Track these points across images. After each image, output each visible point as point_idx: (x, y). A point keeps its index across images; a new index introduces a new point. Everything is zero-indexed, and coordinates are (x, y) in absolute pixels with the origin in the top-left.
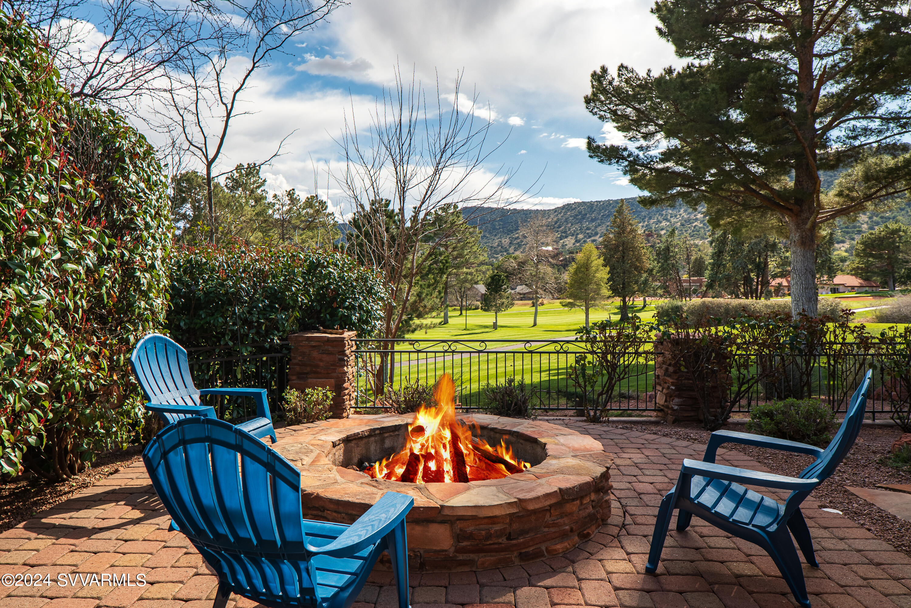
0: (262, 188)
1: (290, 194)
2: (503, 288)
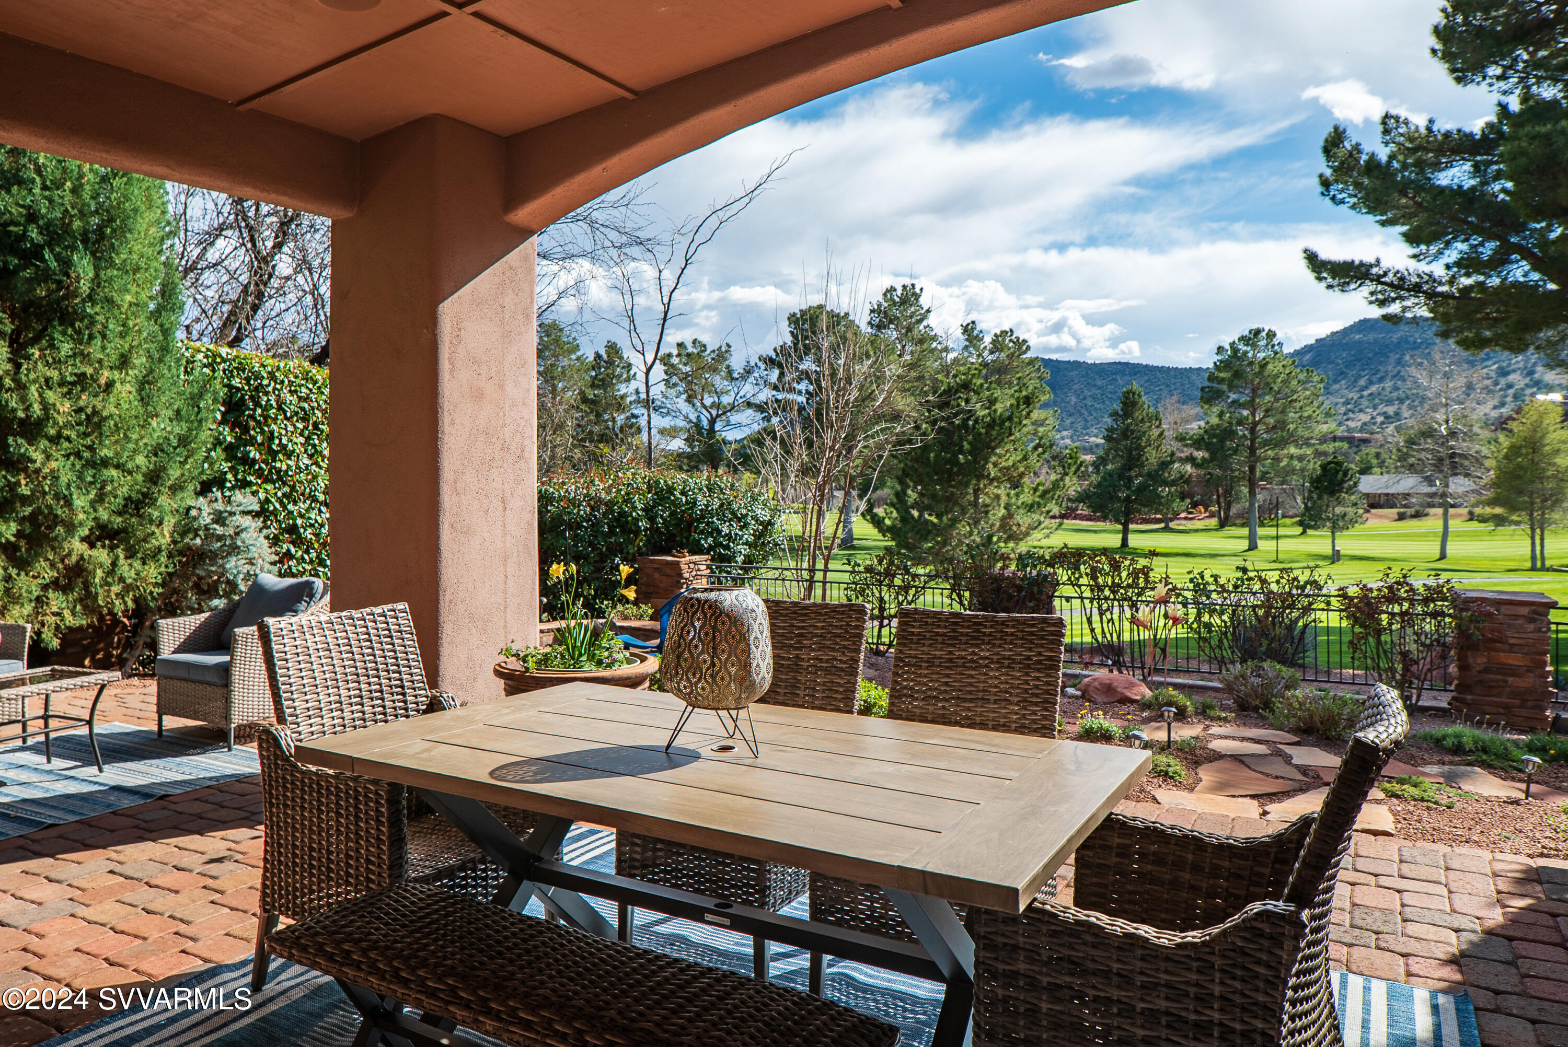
0: (925, 323)
1: (969, 330)
2: (1346, 485)
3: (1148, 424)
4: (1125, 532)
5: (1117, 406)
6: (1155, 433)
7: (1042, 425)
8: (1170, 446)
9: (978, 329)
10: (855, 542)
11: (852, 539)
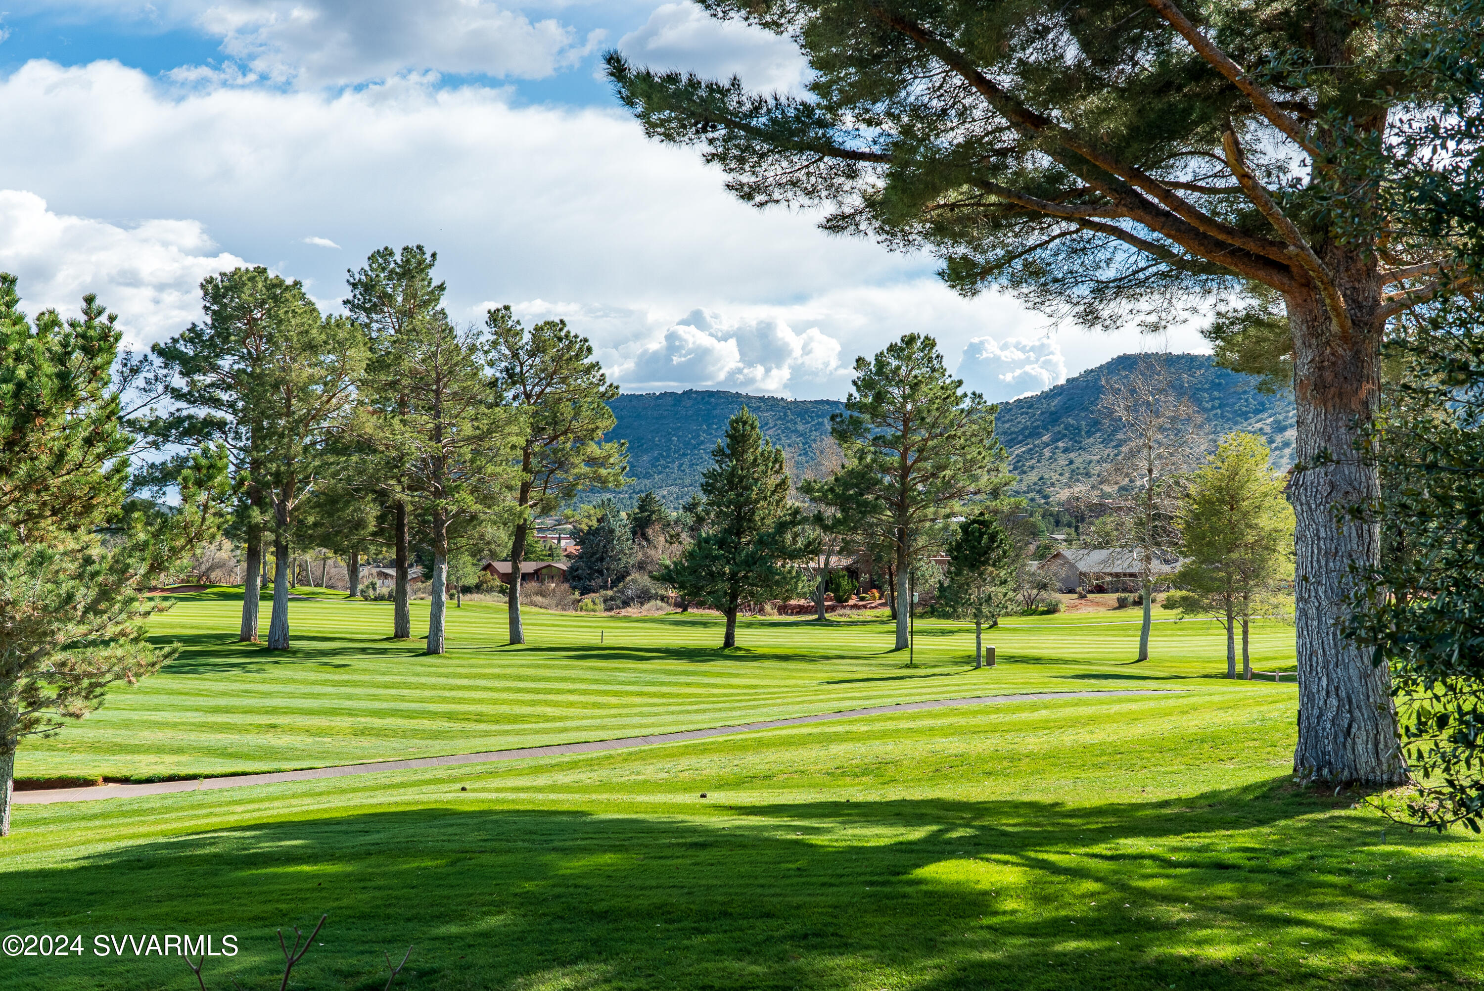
1: (499, 319)
2: (993, 556)
3: (762, 468)
4: (731, 625)
5: (722, 442)
6: (773, 481)
7: (602, 465)
8: (793, 500)
9: (514, 318)
10: (293, 644)
11: (286, 638)
